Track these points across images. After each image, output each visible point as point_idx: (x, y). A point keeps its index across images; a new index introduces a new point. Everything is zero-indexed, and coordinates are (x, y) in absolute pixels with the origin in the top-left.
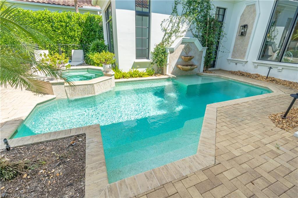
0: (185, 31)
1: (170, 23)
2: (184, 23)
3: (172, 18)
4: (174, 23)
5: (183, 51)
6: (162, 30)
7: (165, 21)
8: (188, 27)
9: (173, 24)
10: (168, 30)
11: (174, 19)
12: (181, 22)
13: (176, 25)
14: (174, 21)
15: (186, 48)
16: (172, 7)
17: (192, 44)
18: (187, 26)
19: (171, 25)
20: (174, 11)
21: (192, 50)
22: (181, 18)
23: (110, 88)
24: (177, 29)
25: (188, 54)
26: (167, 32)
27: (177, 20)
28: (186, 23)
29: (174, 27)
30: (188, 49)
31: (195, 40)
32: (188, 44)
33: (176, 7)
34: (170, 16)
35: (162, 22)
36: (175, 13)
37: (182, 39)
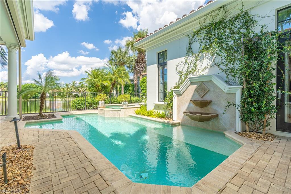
0: (206, 68)
1: (185, 65)
2: (203, 59)
3: (187, 59)
4: (190, 63)
5: (194, 93)
6: (178, 73)
7: (180, 64)
8: (211, 63)
9: (188, 65)
11: (190, 59)
12: (199, 59)
13: (192, 65)
14: (189, 61)
15: (198, 90)
16: (186, 48)
17: (209, 84)
18: (209, 62)
19: (186, 66)
20: (188, 51)
21: (210, 91)
22: (198, 55)
23: (118, 117)
24: (195, 68)
25: (203, 97)
26: (182, 74)
27: (193, 59)
28: (207, 58)
29: (190, 67)
30: (203, 90)
31: (211, 78)
32: (201, 83)
33: (190, 47)
34: (185, 57)
35: (177, 66)
36: (190, 53)
37: (189, 79)
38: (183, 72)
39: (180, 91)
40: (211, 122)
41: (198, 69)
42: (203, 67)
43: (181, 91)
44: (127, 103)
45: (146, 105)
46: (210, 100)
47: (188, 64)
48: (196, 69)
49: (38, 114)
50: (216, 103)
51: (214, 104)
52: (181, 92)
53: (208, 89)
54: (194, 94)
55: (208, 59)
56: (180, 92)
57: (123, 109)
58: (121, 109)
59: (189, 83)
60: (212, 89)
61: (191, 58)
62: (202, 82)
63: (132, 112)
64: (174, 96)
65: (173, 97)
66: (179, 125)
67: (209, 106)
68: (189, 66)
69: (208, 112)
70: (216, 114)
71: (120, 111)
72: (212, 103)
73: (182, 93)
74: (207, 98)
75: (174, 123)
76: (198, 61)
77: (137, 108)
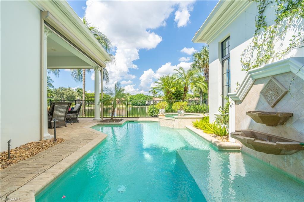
1: (253, 50)
2: (285, 30)
3: (257, 40)
4: (261, 46)
5: (260, 98)
6: (243, 67)
7: (246, 51)
10: (252, 63)
11: (261, 38)
12: (278, 34)
13: (265, 47)
14: (260, 42)
15: (267, 92)
16: (254, 22)
17: (287, 79)
19: (256, 52)
20: (258, 25)
21: (289, 93)
22: (275, 27)
23: (173, 127)
24: (269, 53)
25: (276, 106)
26: (250, 66)
27: (267, 36)
28: (294, 25)
29: (261, 53)
30: (274, 93)
31: (289, 65)
32: (271, 80)
33: (261, 18)
34: (253, 38)
35: (243, 55)
36: (262, 28)
37: (249, 75)
38: (251, 63)
39: (237, 95)
40: (291, 158)
41: (275, 54)
42: (285, 48)
43: (239, 95)
44: (183, 112)
45: (208, 117)
46: (290, 111)
47: (258, 49)
48: (271, 53)
49: (110, 118)
50: (301, 118)
51: (298, 121)
52: (239, 98)
53: (284, 90)
54: (259, 101)
55: (295, 29)
56: (237, 97)
57: (177, 118)
58: (175, 118)
59: (250, 82)
60: (293, 90)
61: (263, 36)
62: (274, 77)
63: (189, 124)
64: (231, 104)
65: (230, 106)
66: (239, 151)
67: (288, 125)
68: (260, 50)
69: (286, 137)
70: (299, 143)
71: (174, 121)
72: (294, 118)
73: (241, 99)
74: (283, 108)
75: (223, 146)
76: (276, 38)
77: (195, 119)
